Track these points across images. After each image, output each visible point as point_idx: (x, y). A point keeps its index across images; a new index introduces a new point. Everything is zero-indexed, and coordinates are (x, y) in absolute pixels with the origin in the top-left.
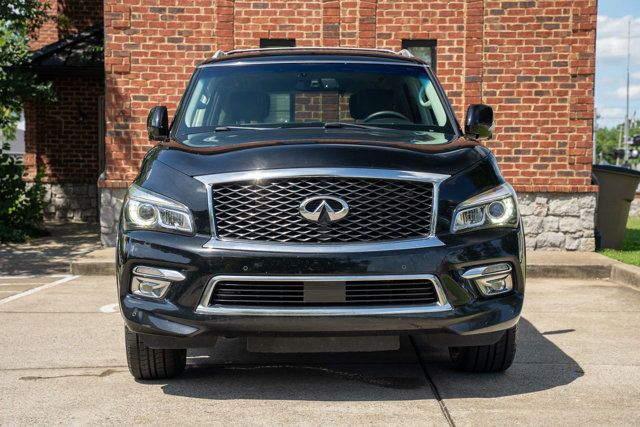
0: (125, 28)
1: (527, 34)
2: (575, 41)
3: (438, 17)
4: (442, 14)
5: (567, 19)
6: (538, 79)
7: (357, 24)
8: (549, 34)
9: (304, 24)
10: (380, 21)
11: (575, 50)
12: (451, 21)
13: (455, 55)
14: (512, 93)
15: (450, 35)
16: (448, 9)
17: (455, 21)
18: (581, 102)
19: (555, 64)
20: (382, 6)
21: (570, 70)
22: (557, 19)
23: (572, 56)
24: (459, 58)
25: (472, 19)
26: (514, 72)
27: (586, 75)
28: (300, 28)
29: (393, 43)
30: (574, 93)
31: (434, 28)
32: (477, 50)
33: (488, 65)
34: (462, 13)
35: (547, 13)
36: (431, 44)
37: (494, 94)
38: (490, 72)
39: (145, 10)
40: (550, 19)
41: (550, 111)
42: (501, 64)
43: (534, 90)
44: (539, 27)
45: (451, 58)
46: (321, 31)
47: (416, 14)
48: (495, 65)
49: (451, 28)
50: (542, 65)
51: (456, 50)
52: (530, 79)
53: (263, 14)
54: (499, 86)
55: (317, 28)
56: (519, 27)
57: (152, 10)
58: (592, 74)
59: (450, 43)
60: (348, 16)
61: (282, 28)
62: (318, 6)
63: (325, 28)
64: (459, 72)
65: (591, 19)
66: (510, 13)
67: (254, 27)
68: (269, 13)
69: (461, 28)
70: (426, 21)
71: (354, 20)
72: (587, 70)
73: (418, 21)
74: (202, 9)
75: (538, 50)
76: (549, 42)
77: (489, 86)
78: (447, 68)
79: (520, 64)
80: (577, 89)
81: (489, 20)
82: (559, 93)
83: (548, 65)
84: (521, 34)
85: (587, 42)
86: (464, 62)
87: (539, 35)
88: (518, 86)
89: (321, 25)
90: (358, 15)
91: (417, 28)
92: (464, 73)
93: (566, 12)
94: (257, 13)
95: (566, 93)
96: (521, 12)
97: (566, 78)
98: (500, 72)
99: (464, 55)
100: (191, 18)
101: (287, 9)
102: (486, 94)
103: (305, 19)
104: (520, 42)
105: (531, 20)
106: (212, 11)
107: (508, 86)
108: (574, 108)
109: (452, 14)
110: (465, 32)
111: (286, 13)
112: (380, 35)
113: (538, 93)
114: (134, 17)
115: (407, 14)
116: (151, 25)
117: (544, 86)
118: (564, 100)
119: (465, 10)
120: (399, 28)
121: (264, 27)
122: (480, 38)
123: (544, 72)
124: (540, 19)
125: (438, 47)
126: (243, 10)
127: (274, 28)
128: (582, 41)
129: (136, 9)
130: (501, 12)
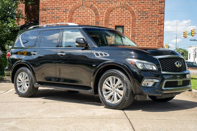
0: (45, 21)
1: (147, 25)
2: (159, 27)
3: (124, 20)
4: (125, 19)
5: (157, 22)
6: (149, 36)
7: (104, 21)
8: (152, 25)
9: (90, 21)
10: (110, 21)
11: (159, 29)
12: (128, 21)
13: (129, 30)
14: (143, 40)
15: (127, 25)
16: (127, 18)
17: (129, 21)
18: (160, 42)
19: (154, 33)
20: (110, 17)
21: (157, 34)
22: (154, 22)
23: (158, 31)
24: (130, 30)
25: (133, 21)
26: (143, 34)
27: (161, 36)
28: (89, 22)
29: (113, 26)
30: (158, 40)
31: (123, 23)
32: (134, 28)
33: (137, 33)
34: (130, 19)
35: (152, 20)
36: (123, 27)
37: (138, 40)
38: (137, 34)
39: (50, 17)
40: (152, 21)
41: (152, 44)
42: (140, 32)
43: (148, 39)
44: (150, 23)
45: (128, 30)
46: (95, 23)
47: (119, 19)
48: (139, 32)
49: (128, 23)
50: (151, 33)
51: (129, 29)
52: (147, 36)
53: (80, 18)
54: (140, 38)
55: (94, 22)
56: (145, 23)
57: (52, 17)
58: (163, 35)
59: (127, 27)
60: (102, 19)
61: (84, 22)
62: (94, 17)
63: (96, 22)
64: (129, 34)
65: (163, 22)
66: (142, 20)
67: (77, 22)
68: (81, 18)
69: (130, 23)
70: (121, 21)
71: (103, 21)
72: (162, 34)
73: (119, 21)
74: (64, 17)
75: (149, 29)
76: (152, 27)
77: (137, 38)
78: (126, 33)
79: (145, 32)
80: (159, 39)
81: (137, 21)
82: (155, 40)
83: (152, 33)
84: (145, 25)
85: (162, 27)
86: (131, 32)
87: (150, 25)
88: (144, 38)
89: (95, 22)
90: (104, 19)
91: (119, 23)
92: (131, 34)
93: (156, 20)
94: (78, 18)
95: (156, 40)
96: (145, 19)
97: (156, 36)
98: (140, 34)
99: (131, 30)
100: (61, 19)
101: (86, 17)
102: (136, 40)
103: (90, 20)
104: (145, 27)
105: (148, 21)
106: (67, 17)
107: (142, 38)
108: (158, 44)
109: (128, 19)
110: (131, 24)
111: (86, 18)
112: (110, 24)
113: (149, 40)
114: (47, 19)
115: (116, 19)
116: (51, 21)
117: (151, 38)
118: (156, 42)
119: (131, 18)
120: (115, 23)
121: (80, 22)
122: (135, 26)
123: (151, 35)
124: (150, 21)
125: (124, 28)
126: (75, 17)
127: (83, 22)
128: (160, 27)
129: (48, 17)
130: (140, 19)
